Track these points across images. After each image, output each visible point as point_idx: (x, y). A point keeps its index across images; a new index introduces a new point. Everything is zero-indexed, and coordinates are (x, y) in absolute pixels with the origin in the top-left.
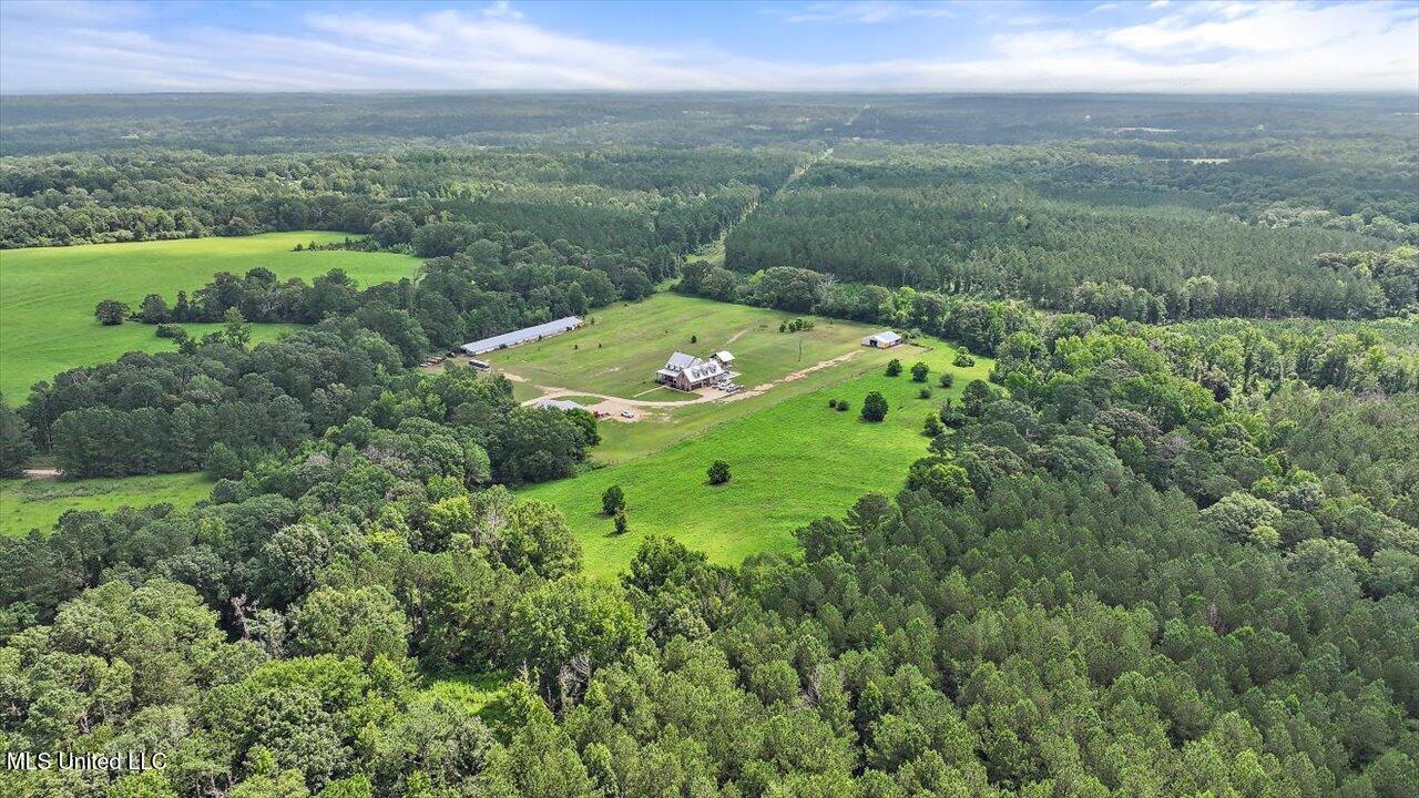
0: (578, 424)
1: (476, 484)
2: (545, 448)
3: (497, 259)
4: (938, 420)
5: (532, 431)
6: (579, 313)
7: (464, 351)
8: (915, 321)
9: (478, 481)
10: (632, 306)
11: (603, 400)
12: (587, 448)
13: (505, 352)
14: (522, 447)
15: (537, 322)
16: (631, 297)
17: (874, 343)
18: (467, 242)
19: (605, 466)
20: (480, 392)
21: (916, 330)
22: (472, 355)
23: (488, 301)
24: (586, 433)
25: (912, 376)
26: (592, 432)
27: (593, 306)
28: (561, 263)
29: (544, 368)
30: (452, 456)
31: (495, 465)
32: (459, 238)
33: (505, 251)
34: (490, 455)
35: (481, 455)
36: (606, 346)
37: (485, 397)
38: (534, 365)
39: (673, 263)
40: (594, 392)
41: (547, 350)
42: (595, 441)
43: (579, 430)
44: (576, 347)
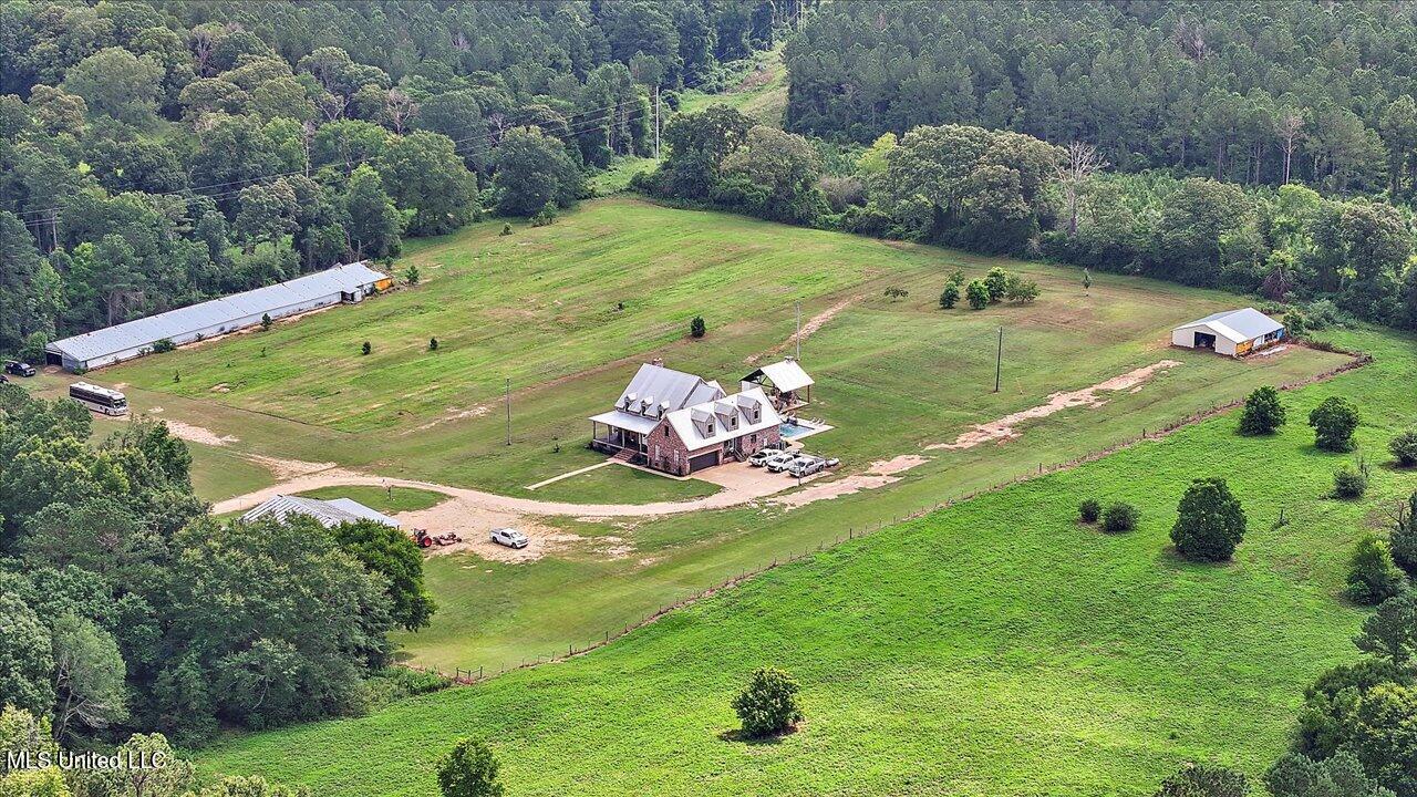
0: (370, 566)
1: (87, 730)
2: (277, 632)
3: (151, 104)
4: (1388, 559)
5: (242, 584)
6: (373, 249)
7: (55, 360)
8: (1316, 281)
9: (93, 721)
10: (524, 235)
11: (443, 497)
12: (396, 634)
13: (167, 362)
14: (211, 627)
15: (257, 277)
16: (520, 207)
17: (1205, 341)
18: (67, 56)
19: (445, 686)
20: (98, 476)
21: (1323, 305)
22: (77, 369)
23: (121, 218)
24: (392, 591)
25: (1310, 434)
26: (410, 587)
27: (414, 233)
28: (327, 113)
29: (277, 407)
30: (21, 653)
31: (140, 677)
32: (46, 45)
33: (171, 81)
34: (126, 649)
35: (99, 649)
36: (452, 346)
37: (113, 487)
38: (249, 400)
39: (640, 113)
40: (416, 474)
41: (286, 356)
42: (415, 615)
43: (374, 584)
44: (367, 349)
